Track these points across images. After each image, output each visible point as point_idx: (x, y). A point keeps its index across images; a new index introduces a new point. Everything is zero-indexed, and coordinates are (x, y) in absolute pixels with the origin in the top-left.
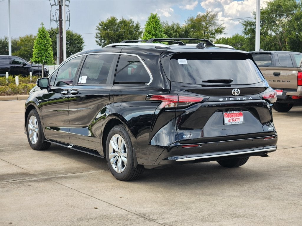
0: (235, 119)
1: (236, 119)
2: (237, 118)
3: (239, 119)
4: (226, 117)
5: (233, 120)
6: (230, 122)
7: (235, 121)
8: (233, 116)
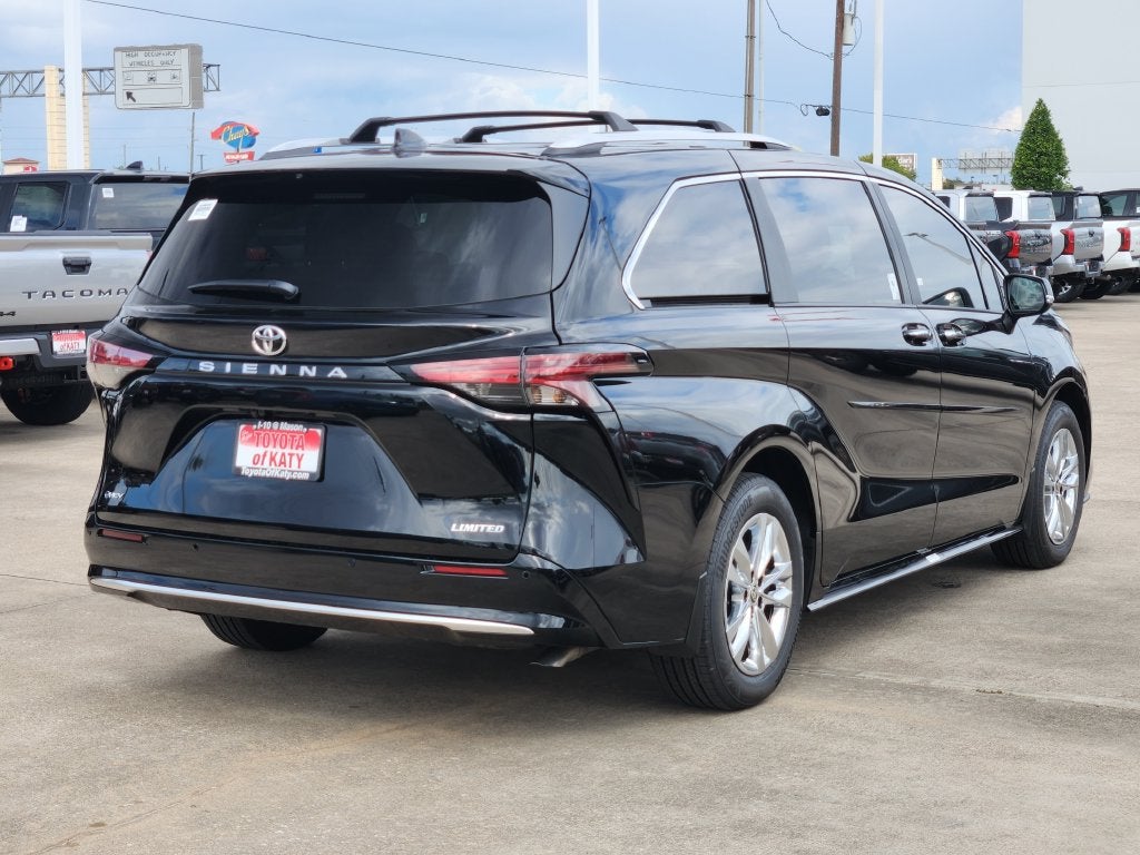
0: (283, 455)
1: (288, 458)
2: (291, 455)
3: (300, 460)
4: (242, 443)
5: (272, 459)
6: (258, 466)
7: (282, 463)
8: (275, 440)
